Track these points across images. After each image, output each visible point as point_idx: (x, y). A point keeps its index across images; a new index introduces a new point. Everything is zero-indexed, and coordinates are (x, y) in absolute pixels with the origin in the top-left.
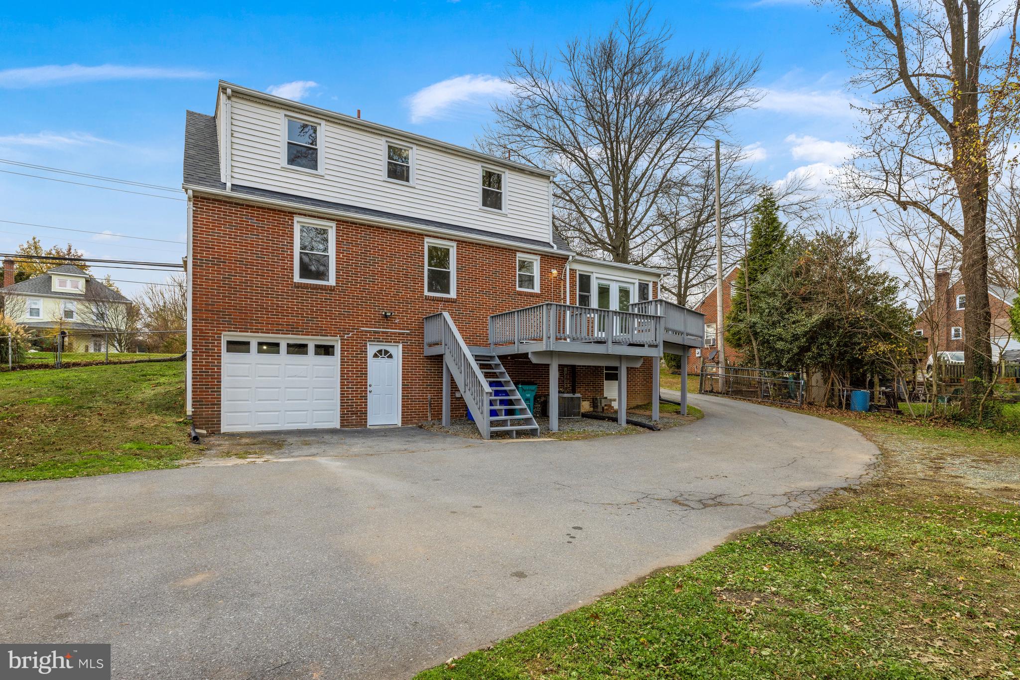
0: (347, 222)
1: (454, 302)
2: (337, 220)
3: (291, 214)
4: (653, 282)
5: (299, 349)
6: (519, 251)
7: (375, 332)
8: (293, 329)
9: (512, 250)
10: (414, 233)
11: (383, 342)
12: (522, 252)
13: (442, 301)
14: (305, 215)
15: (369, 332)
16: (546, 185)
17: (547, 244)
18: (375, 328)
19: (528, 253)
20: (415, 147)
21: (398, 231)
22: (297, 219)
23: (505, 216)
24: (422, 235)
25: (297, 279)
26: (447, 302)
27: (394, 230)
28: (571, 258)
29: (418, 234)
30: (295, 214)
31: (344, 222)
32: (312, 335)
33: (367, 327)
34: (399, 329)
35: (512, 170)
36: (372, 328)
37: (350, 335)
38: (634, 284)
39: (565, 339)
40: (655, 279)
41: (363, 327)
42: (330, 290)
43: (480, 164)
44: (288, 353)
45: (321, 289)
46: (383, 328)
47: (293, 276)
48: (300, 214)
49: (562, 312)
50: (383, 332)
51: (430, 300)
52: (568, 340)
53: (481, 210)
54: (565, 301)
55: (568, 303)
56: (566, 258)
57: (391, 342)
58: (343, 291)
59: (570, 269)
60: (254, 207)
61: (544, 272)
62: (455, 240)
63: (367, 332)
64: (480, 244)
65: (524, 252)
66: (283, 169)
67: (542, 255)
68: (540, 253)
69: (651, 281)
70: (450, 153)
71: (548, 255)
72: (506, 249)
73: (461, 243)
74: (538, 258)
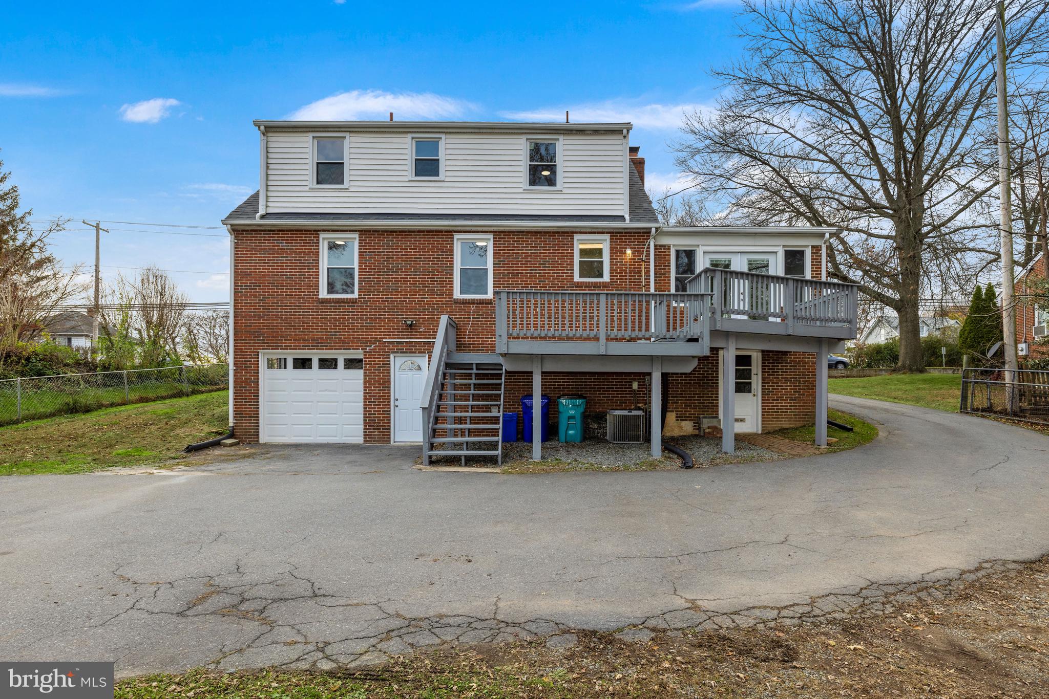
0: (369, 231)
1: (489, 303)
2: (359, 231)
3: (316, 232)
4: (813, 247)
5: (328, 364)
6: (577, 233)
7: (398, 343)
8: (318, 344)
9: (568, 232)
10: (441, 231)
11: (406, 353)
12: (581, 233)
13: (474, 303)
14: (329, 231)
15: (392, 343)
16: (619, 142)
17: (622, 218)
18: (398, 338)
19: (590, 233)
20: (443, 136)
21: (423, 231)
22: (322, 236)
23: (560, 192)
24: (451, 232)
25: (323, 294)
26: (480, 303)
27: (419, 231)
28: (653, 230)
29: (446, 232)
30: (320, 231)
31: (366, 231)
32: (335, 349)
33: (389, 338)
34: (424, 338)
35: (568, 134)
36: (394, 338)
37: (372, 347)
38: (776, 253)
39: (649, 339)
40: (816, 242)
41: (386, 338)
42: (353, 303)
43: (524, 137)
44: (320, 368)
45: (344, 302)
46: (407, 338)
47: (318, 292)
48: (324, 231)
49: (644, 304)
50: (407, 343)
51: (460, 303)
52: (653, 339)
53: (526, 191)
54: (648, 289)
55: (652, 291)
56: (646, 233)
57: (415, 353)
58: (365, 302)
59: (655, 246)
60: (283, 231)
61: (616, 253)
62: (491, 232)
63: (389, 343)
64: (523, 232)
65: (586, 233)
66: (312, 189)
67: (613, 233)
68: (609, 230)
69: (808, 246)
70: (485, 133)
71: (620, 231)
72: (559, 232)
73: (499, 234)
74: (607, 237)
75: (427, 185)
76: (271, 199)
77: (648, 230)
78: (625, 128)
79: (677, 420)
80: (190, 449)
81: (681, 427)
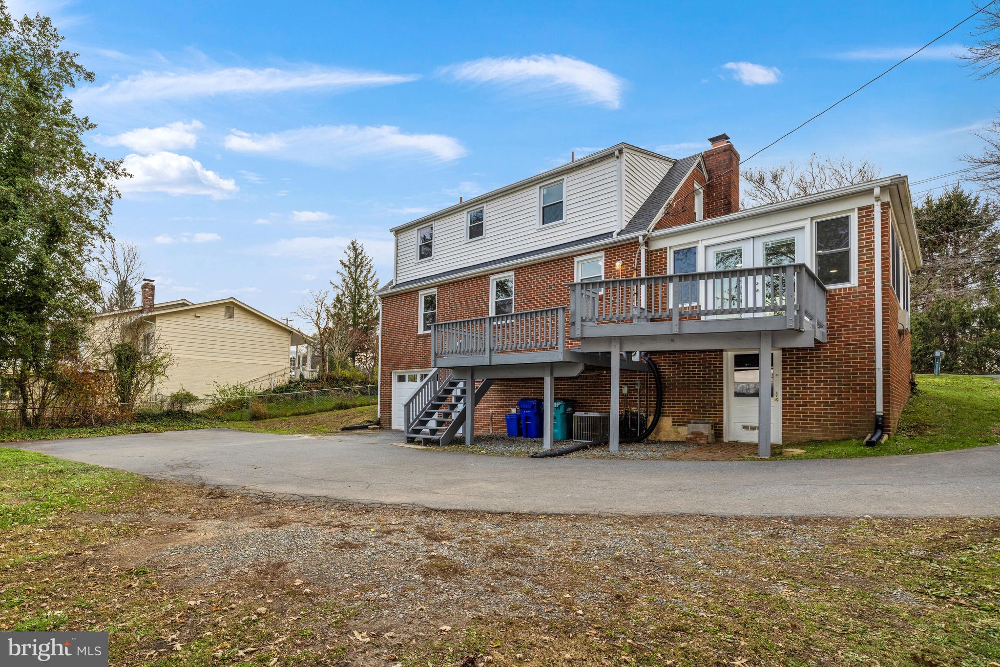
2: (437, 286)
3: (417, 291)
4: (860, 209)
6: (576, 256)
9: (569, 257)
10: (481, 276)
12: (579, 255)
14: (423, 289)
16: (614, 164)
17: (611, 234)
19: (588, 254)
20: (484, 205)
21: (471, 278)
22: (420, 293)
23: (565, 223)
24: (488, 275)
25: (421, 331)
27: (469, 279)
28: (642, 239)
29: (484, 276)
30: (419, 290)
31: (442, 285)
35: (572, 172)
38: (805, 227)
40: (862, 203)
43: (539, 186)
45: (429, 336)
47: (417, 331)
48: (421, 290)
53: (540, 230)
56: (638, 242)
59: (650, 252)
60: (402, 294)
61: (609, 268)
62: (513, 269)
65: (583, 254)
66: (417, 264)
67: (607, 249)
68: (603, 247)
69: (854, 209)
70: (511, 193)
71: (613, 245)
72: (562, 259)
73: (518, 270)
74: (602, 254)
75: (478, 243)
76: (399, 275)
77: (636, 240)
78: (616, 150)
79: (674, 425)
80: (345, 429)
81: (678, 433)
